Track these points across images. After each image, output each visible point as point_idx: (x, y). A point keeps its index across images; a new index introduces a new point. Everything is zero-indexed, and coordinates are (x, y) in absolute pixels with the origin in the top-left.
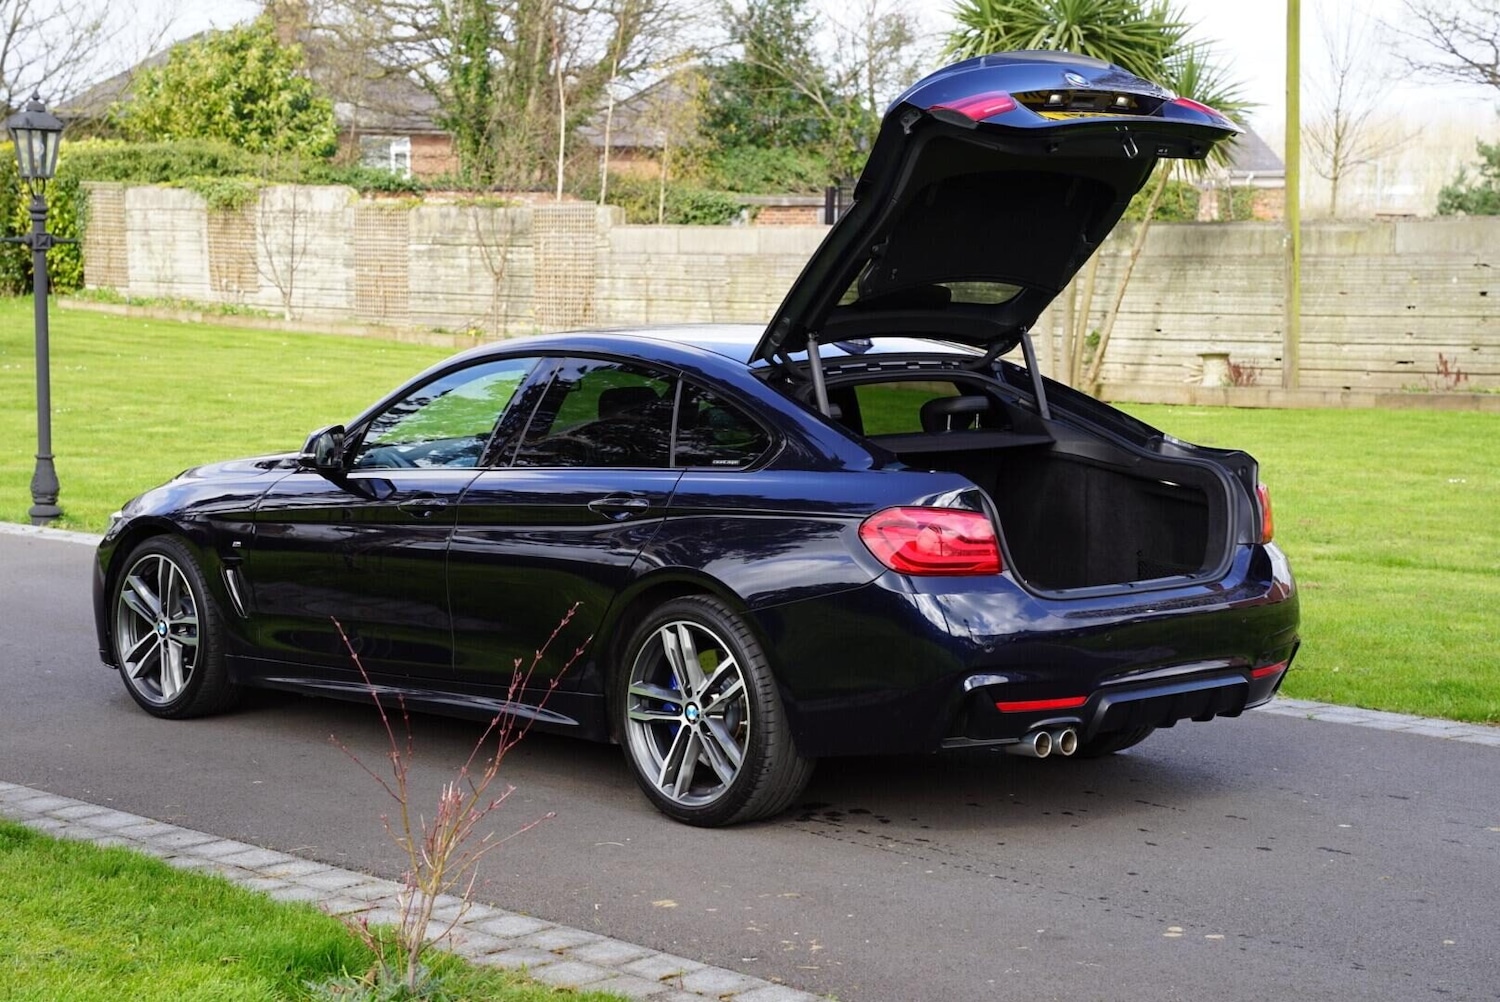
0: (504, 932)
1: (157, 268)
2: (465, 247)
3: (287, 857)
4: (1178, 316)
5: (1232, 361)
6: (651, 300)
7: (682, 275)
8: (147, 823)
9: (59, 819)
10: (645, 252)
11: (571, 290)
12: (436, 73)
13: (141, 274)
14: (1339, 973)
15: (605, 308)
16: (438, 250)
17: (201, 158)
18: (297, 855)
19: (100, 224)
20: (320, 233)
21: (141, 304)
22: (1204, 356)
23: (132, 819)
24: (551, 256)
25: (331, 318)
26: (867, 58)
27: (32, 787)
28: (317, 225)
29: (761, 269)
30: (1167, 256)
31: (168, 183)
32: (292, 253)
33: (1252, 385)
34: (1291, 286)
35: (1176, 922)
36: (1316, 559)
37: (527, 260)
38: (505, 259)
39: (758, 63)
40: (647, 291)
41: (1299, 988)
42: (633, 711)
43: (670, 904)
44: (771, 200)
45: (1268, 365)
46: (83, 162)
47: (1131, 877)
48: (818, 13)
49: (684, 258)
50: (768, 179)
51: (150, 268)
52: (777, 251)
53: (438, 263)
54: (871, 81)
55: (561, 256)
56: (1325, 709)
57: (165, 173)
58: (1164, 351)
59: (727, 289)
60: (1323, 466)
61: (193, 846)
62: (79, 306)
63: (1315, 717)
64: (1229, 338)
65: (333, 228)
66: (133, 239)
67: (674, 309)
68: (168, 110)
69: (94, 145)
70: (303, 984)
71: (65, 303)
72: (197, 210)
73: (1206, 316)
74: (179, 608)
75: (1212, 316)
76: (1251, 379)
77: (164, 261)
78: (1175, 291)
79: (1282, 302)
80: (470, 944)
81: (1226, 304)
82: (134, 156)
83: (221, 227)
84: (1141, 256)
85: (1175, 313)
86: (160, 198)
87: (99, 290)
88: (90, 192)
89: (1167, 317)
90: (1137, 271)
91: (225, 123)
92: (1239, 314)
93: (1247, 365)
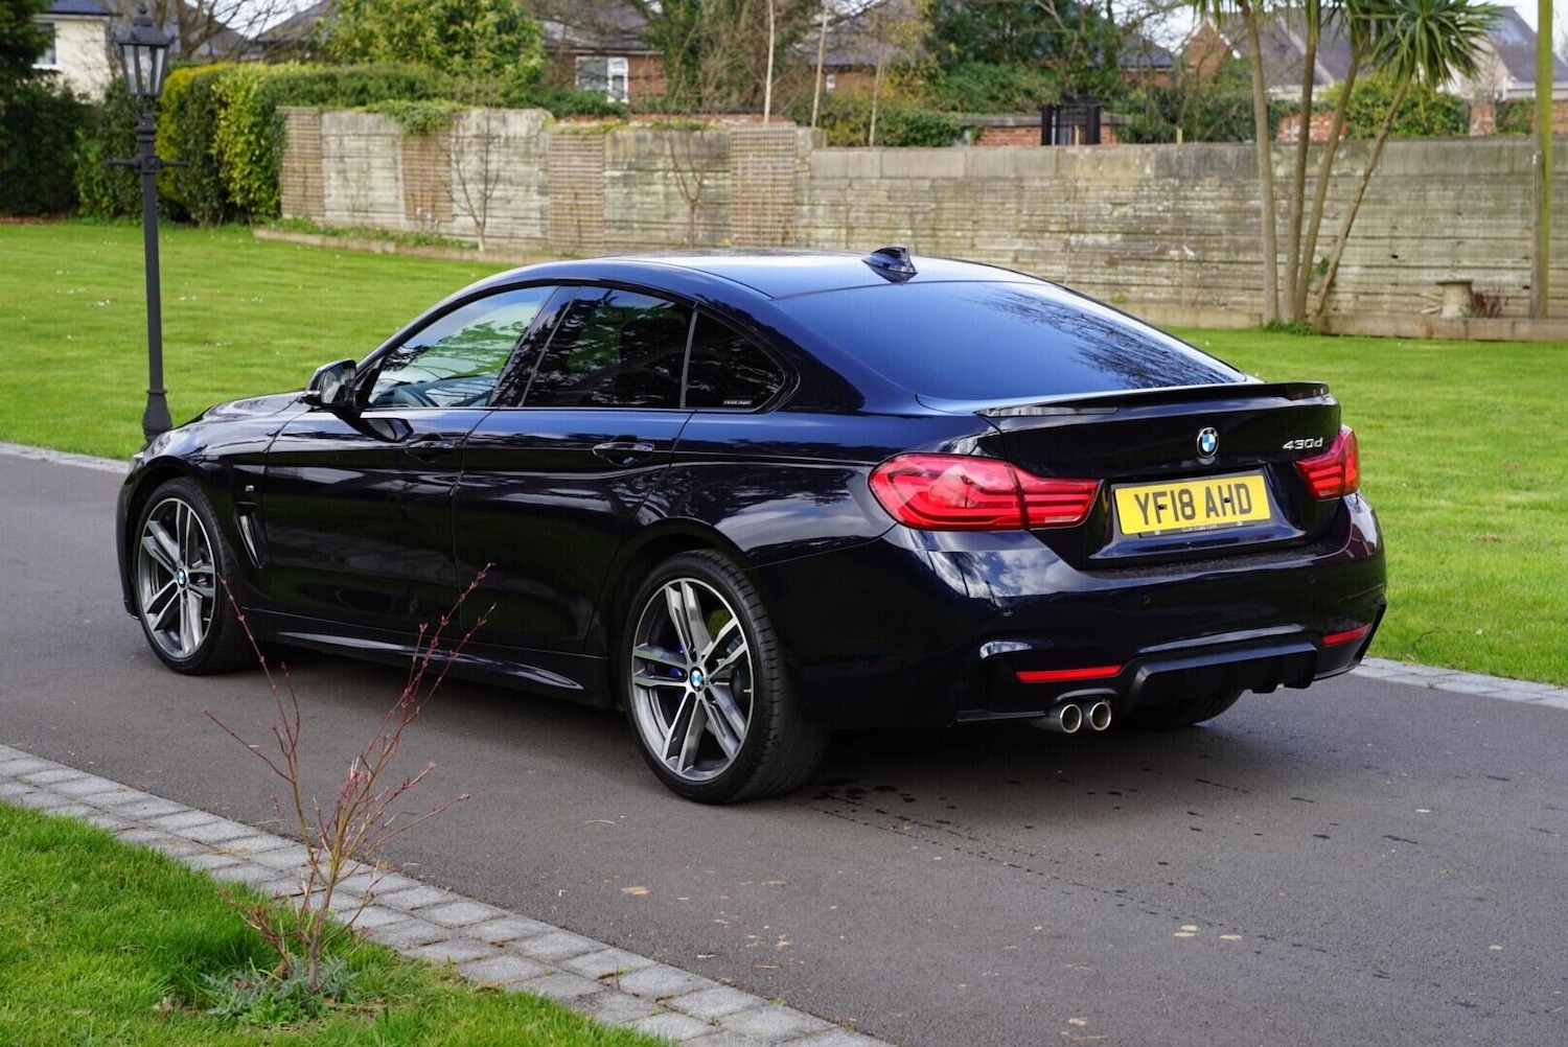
0: (450, 921)
1: (352, 197)
2: (661, 173)
3: (251, 831)
4: (1416, 241)
5: (1475, 289)
6: (852, 228)
7: (884, 202)
8: (119, 790)
9: (29, 783)
10: (846, 177)
11: (769, 218)
13: (337, 201)
14: (1357, 983)
15: (804, 236)
16: (633, 176)
17: (398, 81)
18: (262, 828)
19: (296, 150)
20: (516, 159)
21: (335, 233)
22: (1443, 284)
23: (105, 784)
24: (749, 182)
25: (524, 247)
27: (16, 748)
28: (511, 150)
29: (968, 194)
30: (1406, 175)
31: (365, 108)
32: (486, 180)
33: (1498, 316)
34: (1541, 206)
35: (1194, 919)
36: (1509, 507)
37: (724, 186)
38: (701, 186)
40: (847, 218)
41: (1305, 999)
42: (638, 676)
43: (641, 891)
44: (996, 119)
45: (1515, 294)
46: (280, 86)
47: (1161, 867)
49: (887, 183)
50: (994, 98)
51: (346, 196)
52: (985, 174)
53: (634, 190)
55: (760, 182)
56: (1452, 677)
57: (362, 97)
58: (1401, 279)
59: (932, 215)
60: (1552, 403)
61: (157, 816)
62: (274, 235)
63: (1439, 686)
64: (1472, 264)
65: (527, 154)
66: (329, 166)
67: (876, 238)
69: (292, 68)
70: (202, 978)
71: (261, 233)
72: (392, 135)
73: (1449, 241)
74: (197, 555)
75: (1453, 241)
76: (1496, 309)
77: (359, 190)
78: (1414, 213)
79: (1532, 224)
80: (406, 934)
81: (1472, 228)
82: (331, 79)
83: (415, 153)
84: (1377, 176)
85: (1414, 238)
86: (355, 123)
87: (295, 220)
88: (286, 118)
89: (1405, 242)
90: (1372, 192)
91: (427, 45)
92: (1485, 238)
93: (1491, 294)
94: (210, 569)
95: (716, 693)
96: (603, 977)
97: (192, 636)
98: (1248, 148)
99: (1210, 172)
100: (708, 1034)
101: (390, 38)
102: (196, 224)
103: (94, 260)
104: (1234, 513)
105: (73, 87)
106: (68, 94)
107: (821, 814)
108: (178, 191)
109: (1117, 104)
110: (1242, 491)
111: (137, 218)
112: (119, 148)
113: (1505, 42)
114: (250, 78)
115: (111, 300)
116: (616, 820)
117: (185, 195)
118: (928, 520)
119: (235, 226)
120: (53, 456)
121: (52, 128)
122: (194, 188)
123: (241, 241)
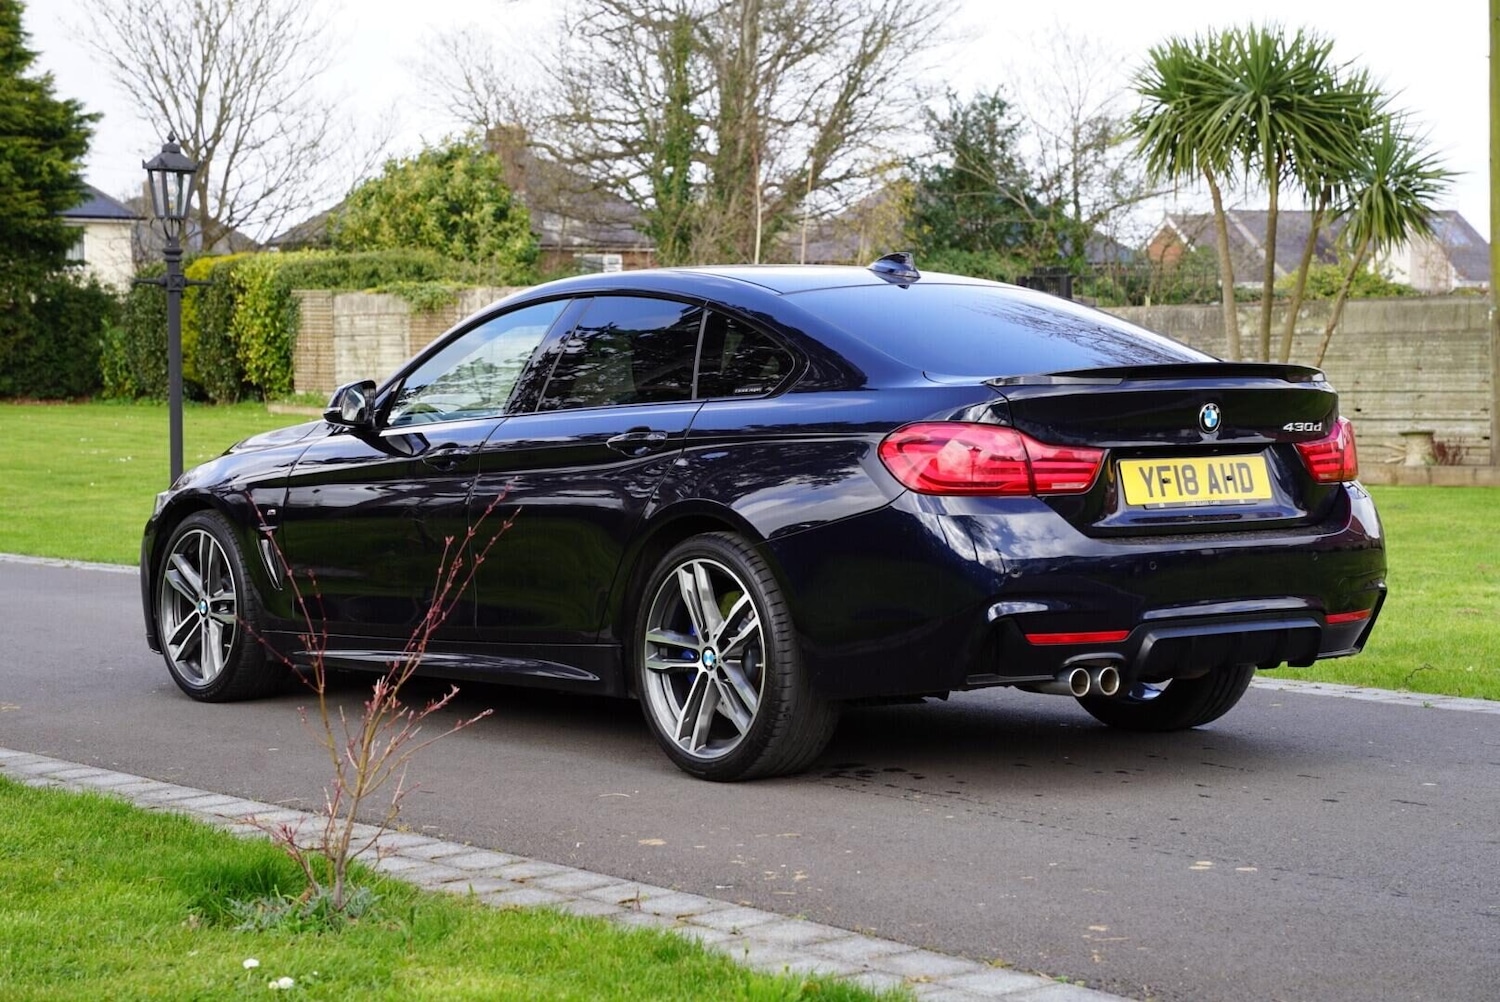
0: (470, 866)
1: (362, 372)
3: (271, 808)
4: (1378, 395)
5: (1436, 439)
8: (143, 782)
9: (55, 778)
12: (643, 186)
13: (347, 376)
14: (1377, 900)
17: (407, 265)
18: (284, 805)
19: (309, 331)
22: (1404, 434)
23: (129, 778)
26: (1071, 160)
30: (1366, 333)
31: (375, 289)
33: (1459, 464)
35: (1208, 857)
39: (962, 168)
41: (1324, 911)
42: (650, 660)
43: (658, 842)
45: (1475, 444)
46: (295, 271)
47: (1172, 822)
48: (1024, 118)
51: (356, 372)
54: (1076, 185)
56: (1446, 700)
57: (372, 281)
58: (1364, 431)
61: (180, 799)
62: (288, 410)
63: (1434, 706)
64: (1432, 416)
66: (341, 344)
68: (377, 221)
69: (307, 256)
70: (227, 903)
71: (275, 408)
72: (400, 314)
73: (1409, 395)
74: (219, 585)
75: (1415, 394)
76: (1457, 458)
77: (368, 366)
78: (1375, 368)
79: (1489, 377)
80: (428, 875)
81: (1430, 381)
82: (344, 264)
83: (422, 331)
84: (1338, 334)
85: (1376, 392)
86: (366, 303)
87: (308, 395)
88: (301, 300)
89: (1367, 396)
90: (1334, 349)
91: (429, 233)
92: (1444, 392)
93: (1452, 444)
94: (231, 596)
95: (727, 670)
96: (624, 902)
97: (213, 664)
98: (1216, 309)
99: (1178, 333)
100: (730, 941)
101: (396, 226)
102: (213, 402)
103: (116, 430)
104: (1236, 491)
105: (99, 278)
106: (94, 285)
107: (832, 788)
108: (197, 371)
109: (1086, 288)
110: (1244, 471)
111: (157, 398)
112: (142, 333)
113: (1451, 243)
114: (267, 265)
115: (133, 457)
116: (630, 794)
117: (204, 375)
118: (936, 486)
119: (250, 403)
120: (76, 564)
121: (79, 317)
122: (212, 369)
123: (256, 415)
